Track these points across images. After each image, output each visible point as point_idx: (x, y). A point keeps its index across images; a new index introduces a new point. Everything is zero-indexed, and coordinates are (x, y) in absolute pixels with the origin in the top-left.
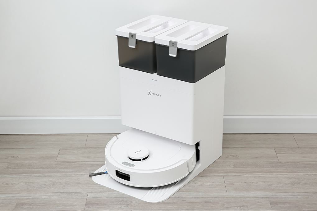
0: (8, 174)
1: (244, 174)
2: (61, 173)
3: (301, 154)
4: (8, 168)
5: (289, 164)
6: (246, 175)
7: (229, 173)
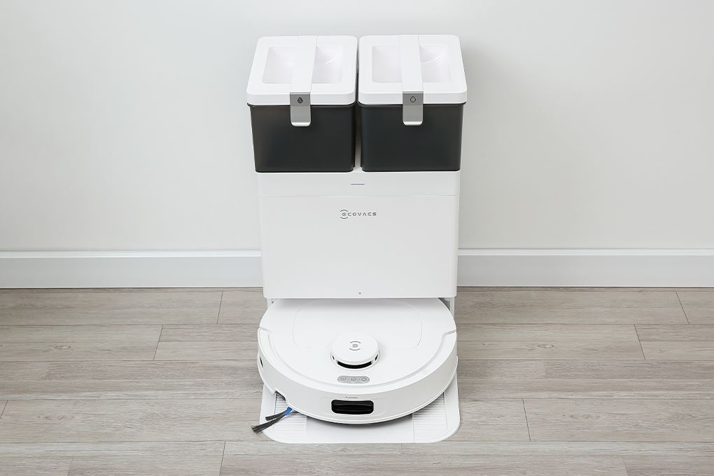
0: (51, 392)
1: (570, 393)
2: (166, 390)
3: (693, 340)
4: (49, 376)
5: (668, 366)
6: (574, 397)
7: (536, 390)
